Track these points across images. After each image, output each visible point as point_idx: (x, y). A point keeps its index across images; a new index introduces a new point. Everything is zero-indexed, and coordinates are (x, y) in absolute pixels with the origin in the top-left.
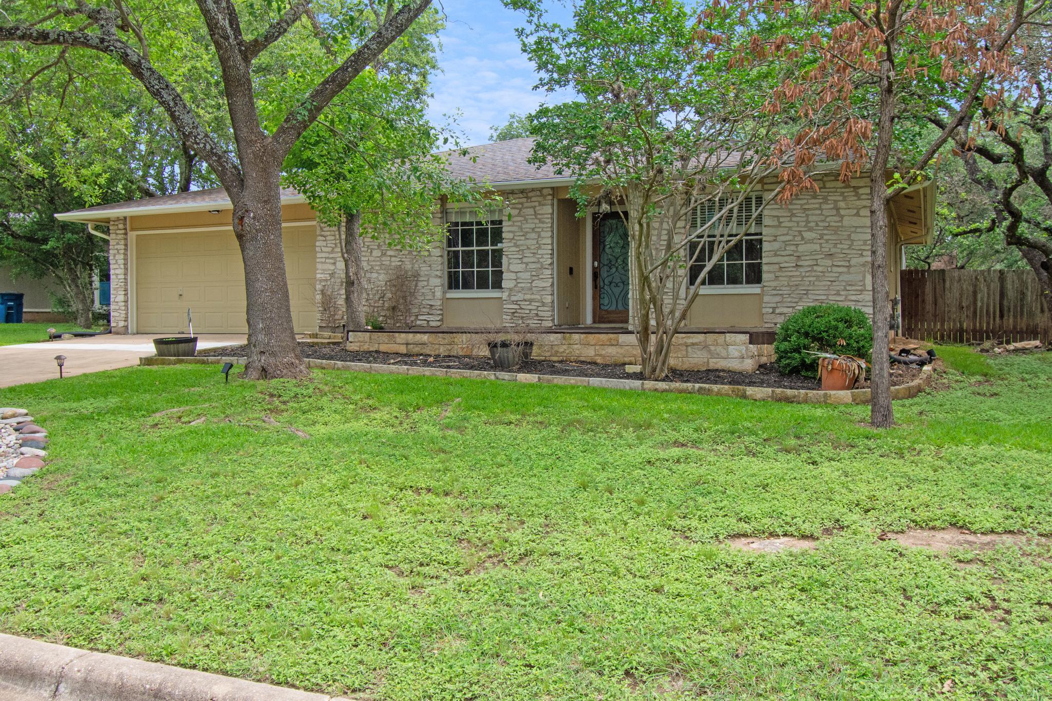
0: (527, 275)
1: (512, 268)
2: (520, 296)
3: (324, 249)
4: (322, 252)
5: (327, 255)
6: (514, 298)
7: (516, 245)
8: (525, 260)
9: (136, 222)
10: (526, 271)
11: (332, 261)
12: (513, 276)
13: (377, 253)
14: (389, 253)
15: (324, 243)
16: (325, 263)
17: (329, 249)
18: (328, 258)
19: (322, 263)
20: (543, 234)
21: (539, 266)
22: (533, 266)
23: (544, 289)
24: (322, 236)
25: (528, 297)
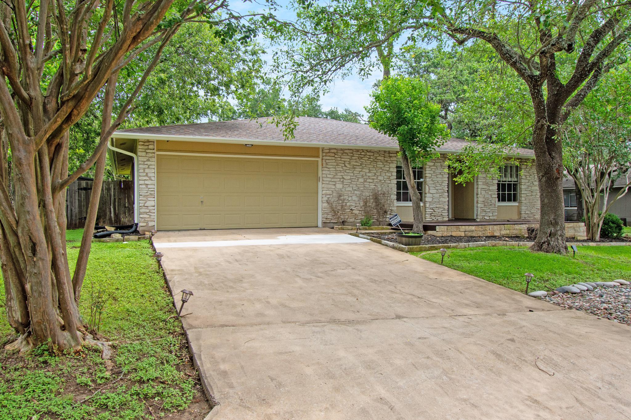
0: (438, 195)
1: (431, 191)
2: (434, 206)
3: (328, 176)
4: (327, 177)
5: (329, 179)
6: (431, 207)
7: (432, 181)
8: (437, 188)
9: (162, 145)
10: (437, 193)
11: (334, 183)
12: (431, 195)
13: (361, 180)
14: (368, 180)
15: (329, 172)
16: (329, 184)
17: (332, 176)
18: (331, 181)
19: (327, 184)
20: (444, 176)
21: (443, 191)
22: (440, 191)
23: (445, 202)
24: (327, 168)
25: (438, 206)
